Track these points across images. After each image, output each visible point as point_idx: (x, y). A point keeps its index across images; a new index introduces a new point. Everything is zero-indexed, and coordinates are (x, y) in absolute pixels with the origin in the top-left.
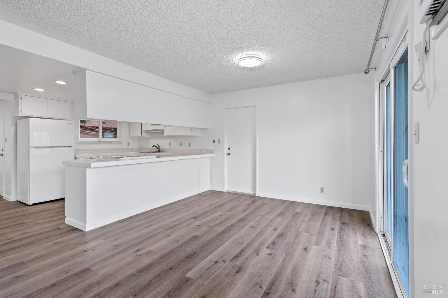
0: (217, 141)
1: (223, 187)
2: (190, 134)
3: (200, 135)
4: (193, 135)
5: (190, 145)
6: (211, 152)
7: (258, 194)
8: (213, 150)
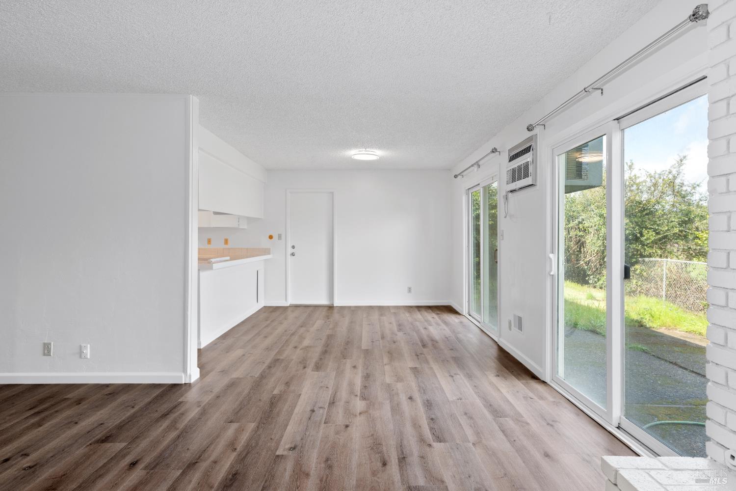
0: (275, 237)
1: (286, 301)
2: (237, 226)
3: (245, 227)
4: (241, 227)
5: (226, 242)
6: (266, 252)
7: (337, 303)
8: (270, 249)
